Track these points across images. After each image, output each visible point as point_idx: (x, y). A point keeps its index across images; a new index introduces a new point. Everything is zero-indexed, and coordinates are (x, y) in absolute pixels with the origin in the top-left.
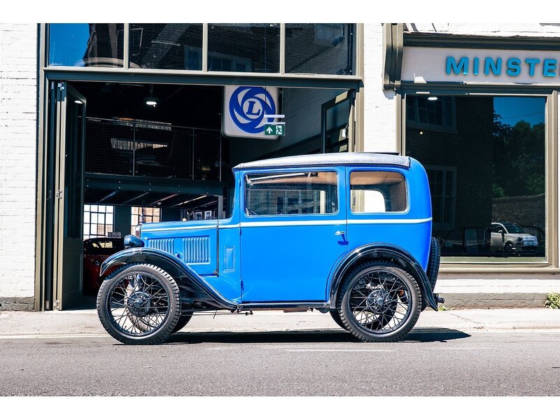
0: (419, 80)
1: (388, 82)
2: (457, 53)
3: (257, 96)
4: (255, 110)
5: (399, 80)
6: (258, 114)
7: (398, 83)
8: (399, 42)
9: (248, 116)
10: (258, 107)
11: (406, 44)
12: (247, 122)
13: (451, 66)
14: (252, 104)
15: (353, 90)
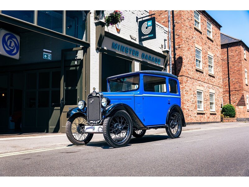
0: (105, 48)
1: (98, 47)
2: (115, 42)
3: (13, 39)
4: (12, 46)
5: (101, 47)
6: (13, 47)
7: (100, 48)
8: (103, 34)
9: (9, 47)
10: (13, 44)
11: (105, 35)
12: (9, 50)
13: (114, 46)
14: (11, 42)
15: (86, 47)
